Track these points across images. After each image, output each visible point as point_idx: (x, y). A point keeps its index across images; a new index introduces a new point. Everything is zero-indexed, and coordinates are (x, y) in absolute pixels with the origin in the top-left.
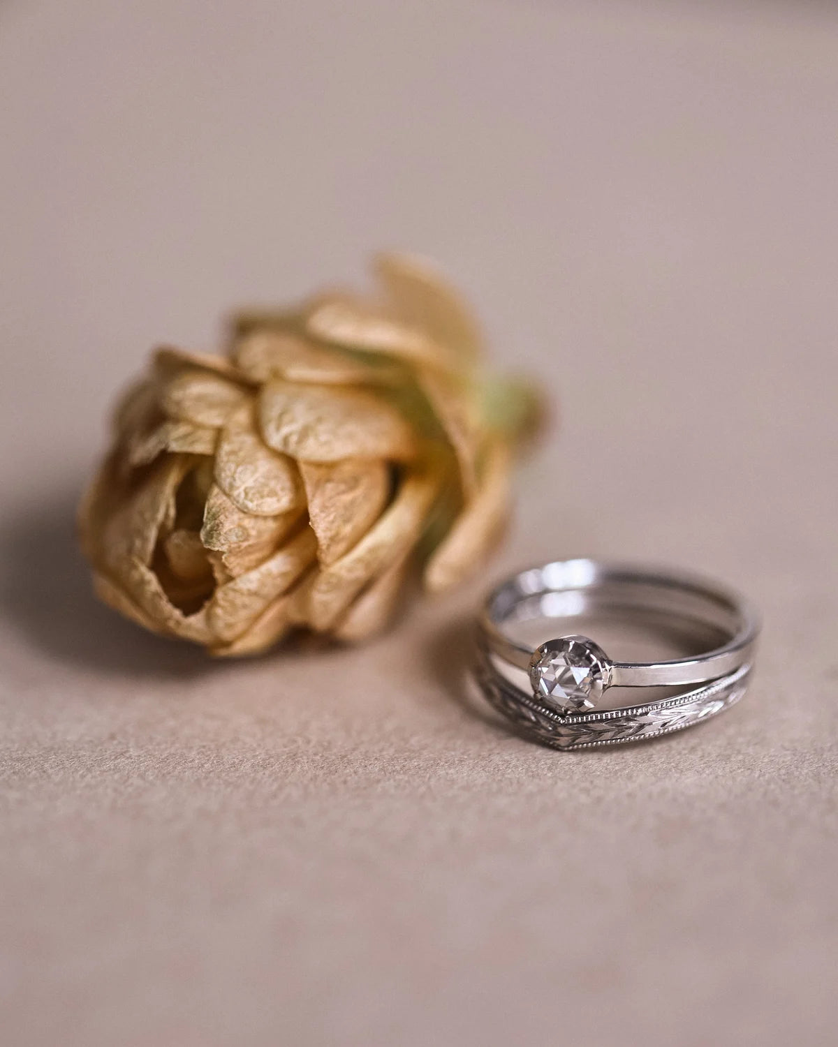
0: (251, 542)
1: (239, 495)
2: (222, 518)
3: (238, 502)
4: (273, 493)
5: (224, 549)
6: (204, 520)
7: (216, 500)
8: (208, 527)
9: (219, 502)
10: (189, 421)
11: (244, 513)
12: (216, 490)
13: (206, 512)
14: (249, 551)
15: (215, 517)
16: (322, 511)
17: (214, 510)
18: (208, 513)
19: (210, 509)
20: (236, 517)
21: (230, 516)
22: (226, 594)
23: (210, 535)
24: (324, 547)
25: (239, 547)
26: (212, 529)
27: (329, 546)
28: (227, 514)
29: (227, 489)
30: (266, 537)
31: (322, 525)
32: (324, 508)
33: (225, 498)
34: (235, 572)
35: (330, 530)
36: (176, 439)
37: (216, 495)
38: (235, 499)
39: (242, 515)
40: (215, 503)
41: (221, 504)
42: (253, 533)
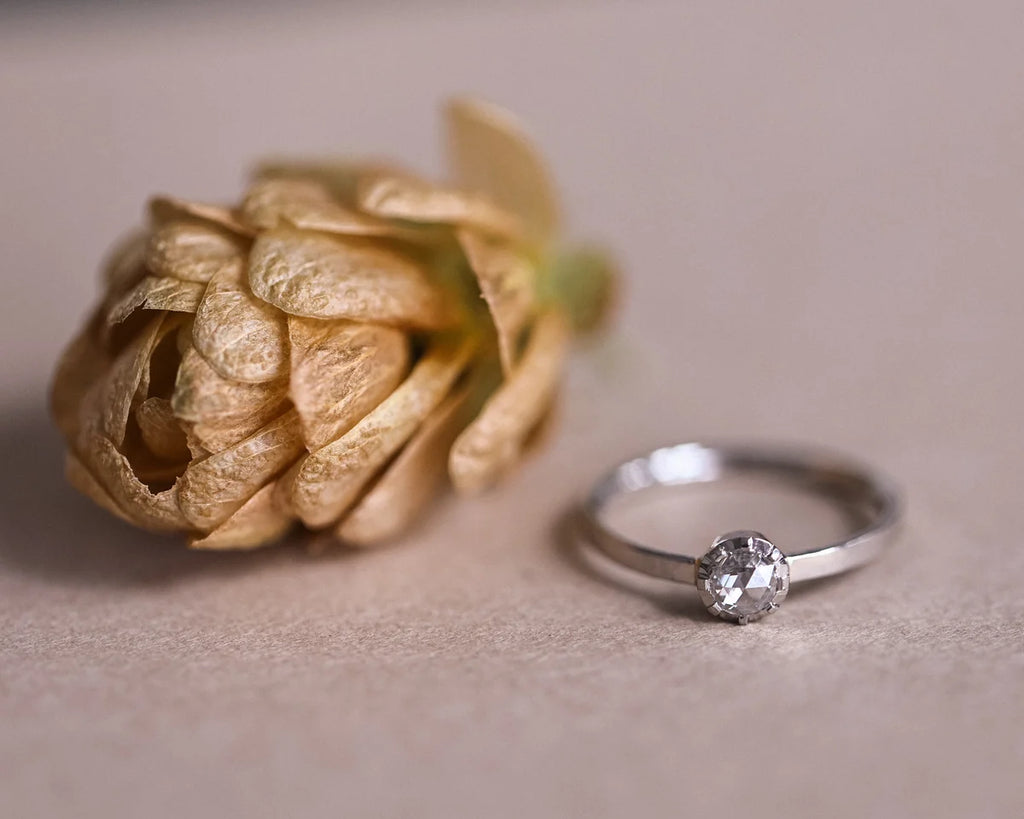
0: (231, 413)
1: (217, 358)
2: (197, 382)
3: (216, 366)
4: (259, 359)
5: (197, 418)
6: (177, 383)
7: (191, 362)
8: (181, 392)
9: (195, 365)
10: (174, 276)
11: (225, 379)
12: (193, 352)
13: (179, 374)
14: (228, 423)
15: (188, 381)
16: (307, 381)
17: (188, 373)
18: (182, 376)
19: (183, 373)
20: (215, 382)
21: (205, 381)
22: (197, 475)
23: (181, 402)
24: (308, 424)
25: (215, 418)
26: (185, 395)
27: (314, 423)
28: (203, 378)
29: (204, 351)
30: (250, 409)
31: (305, 399)
32: (310, 379)
33: (202, 361)
34: (211, 448)
35: (316, 404)
36: (154, 295)
37: (193, 357)
38: (212, 363)
39: (220, 382)
40: (191, 365)
41: (197, 367)
42: (234, 402)
